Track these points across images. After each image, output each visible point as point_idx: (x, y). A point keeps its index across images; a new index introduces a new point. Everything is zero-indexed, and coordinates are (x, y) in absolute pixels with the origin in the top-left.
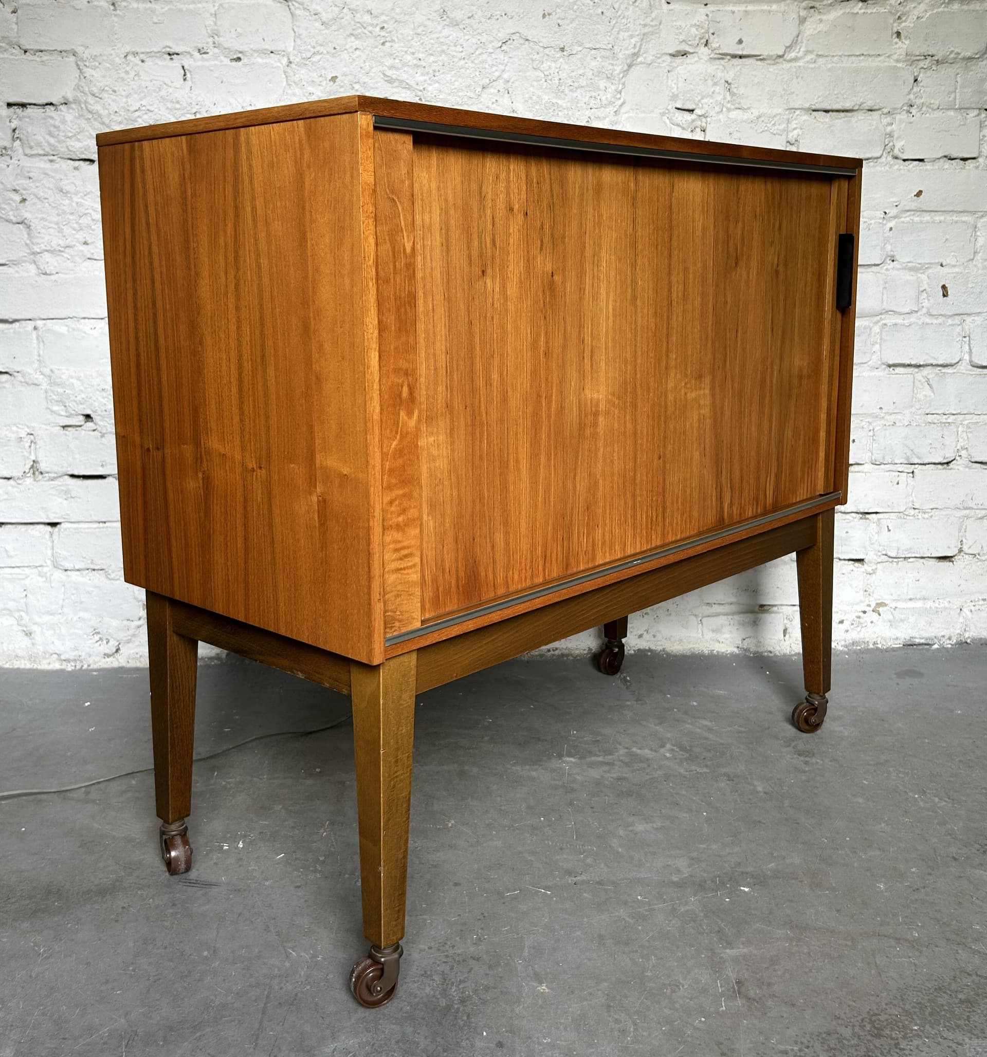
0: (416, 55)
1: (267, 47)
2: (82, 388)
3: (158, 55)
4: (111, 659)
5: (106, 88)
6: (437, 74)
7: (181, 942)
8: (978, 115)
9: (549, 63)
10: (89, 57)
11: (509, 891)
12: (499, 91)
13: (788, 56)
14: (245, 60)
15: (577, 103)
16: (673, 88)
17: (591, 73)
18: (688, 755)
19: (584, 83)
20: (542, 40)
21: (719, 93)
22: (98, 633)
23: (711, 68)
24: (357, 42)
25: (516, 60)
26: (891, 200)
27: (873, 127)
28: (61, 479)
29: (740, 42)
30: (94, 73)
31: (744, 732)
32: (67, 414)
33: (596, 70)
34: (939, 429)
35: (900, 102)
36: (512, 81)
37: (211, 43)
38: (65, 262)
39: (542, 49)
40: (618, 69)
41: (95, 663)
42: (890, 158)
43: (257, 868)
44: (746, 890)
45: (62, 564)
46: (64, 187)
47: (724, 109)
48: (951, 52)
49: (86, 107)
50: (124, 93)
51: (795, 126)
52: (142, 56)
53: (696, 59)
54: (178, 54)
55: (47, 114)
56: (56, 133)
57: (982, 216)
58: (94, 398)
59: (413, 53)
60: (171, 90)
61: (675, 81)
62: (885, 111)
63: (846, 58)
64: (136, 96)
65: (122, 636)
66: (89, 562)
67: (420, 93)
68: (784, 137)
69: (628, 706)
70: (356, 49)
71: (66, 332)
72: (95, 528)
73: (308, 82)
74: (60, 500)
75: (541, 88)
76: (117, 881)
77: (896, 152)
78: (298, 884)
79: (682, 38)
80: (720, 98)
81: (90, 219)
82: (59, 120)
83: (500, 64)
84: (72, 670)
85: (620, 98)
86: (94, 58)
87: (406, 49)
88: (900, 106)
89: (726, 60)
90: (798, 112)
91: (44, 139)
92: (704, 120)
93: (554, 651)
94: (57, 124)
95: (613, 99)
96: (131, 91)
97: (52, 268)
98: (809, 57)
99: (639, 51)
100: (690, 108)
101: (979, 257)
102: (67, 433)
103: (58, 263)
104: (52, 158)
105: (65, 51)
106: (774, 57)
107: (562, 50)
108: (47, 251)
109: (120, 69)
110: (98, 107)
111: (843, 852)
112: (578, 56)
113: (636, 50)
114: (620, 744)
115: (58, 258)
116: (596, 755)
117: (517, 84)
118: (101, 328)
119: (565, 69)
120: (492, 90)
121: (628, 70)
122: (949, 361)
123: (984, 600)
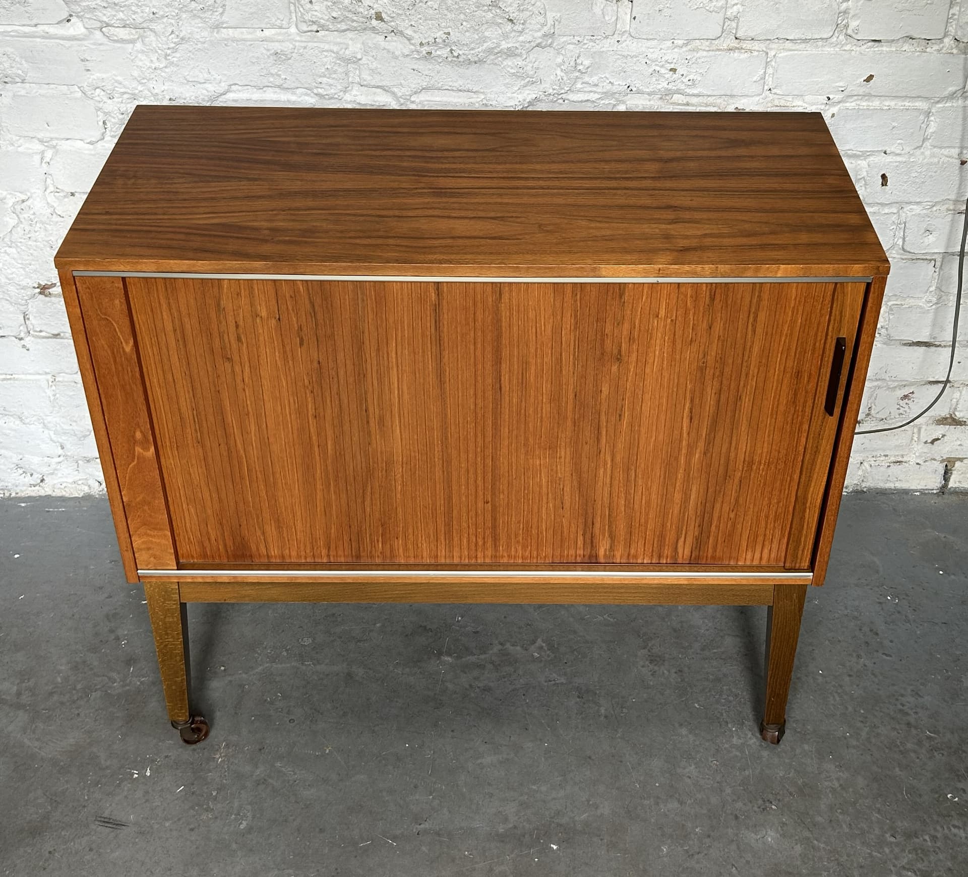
4: (37, 488)
18: (553, 656)
22: (21, 468)
26: (837, 84)
27: (826, 5)
41: (22, 491)
42: (842, 37)
57: (938, 102)
65: (45, 470)
68: (722, 14)
77: (849, 32)
101: (927, 144)
123: (886, 456)
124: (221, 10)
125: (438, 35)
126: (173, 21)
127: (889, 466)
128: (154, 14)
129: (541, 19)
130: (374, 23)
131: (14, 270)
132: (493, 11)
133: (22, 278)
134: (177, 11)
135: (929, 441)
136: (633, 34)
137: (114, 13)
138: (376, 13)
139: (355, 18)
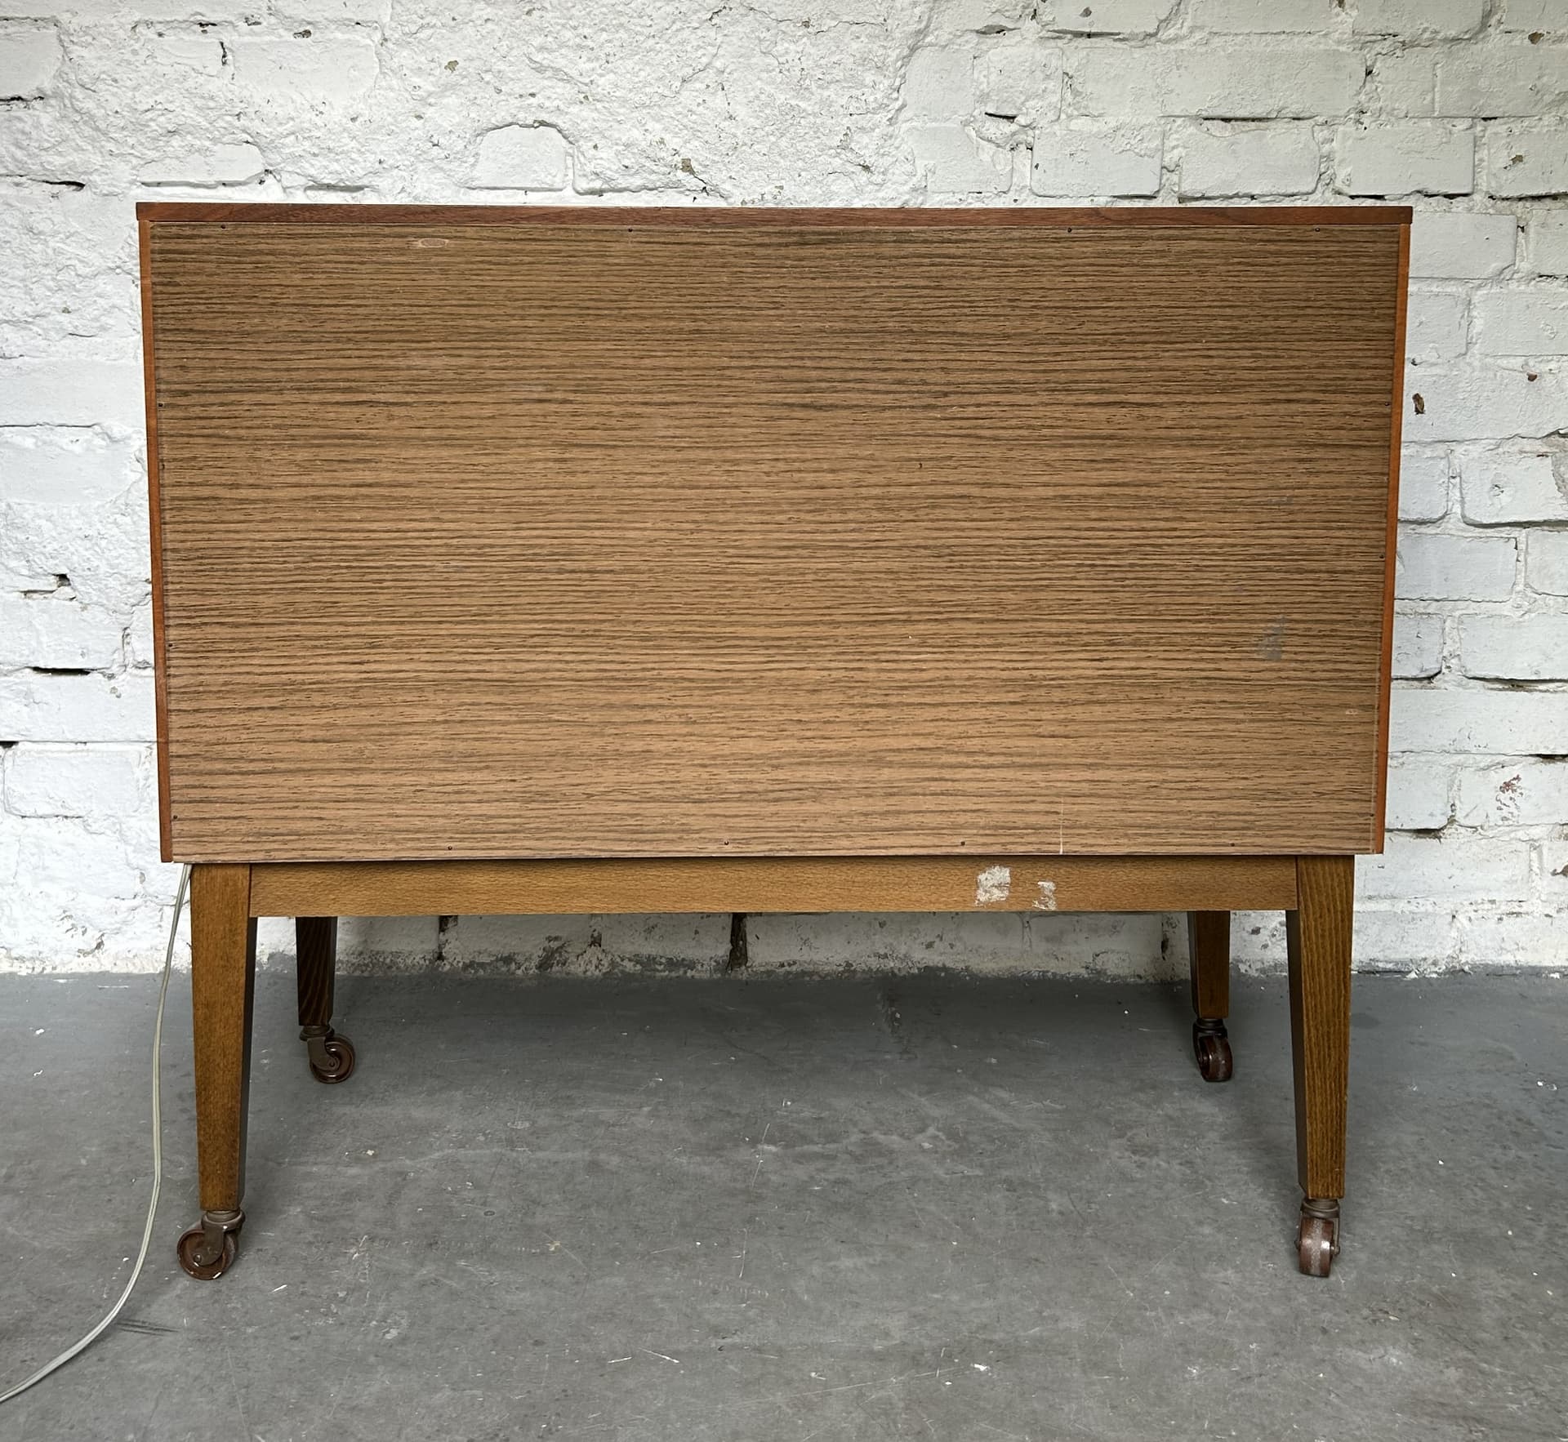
0: (580, 31)
1: (349, 15)
2: (54, 534)
3: (183, 25)
4: (90, 958)
5: (103, 76)
6: (611, 59)
7: (97, 1419)
8: (1471, 127)
9: (786, 45)
10: (78, 29)
11: (615, 1355)
12: (708, 86)
13: (1164, 35)
14: (316, 35)
15: (830, 106)
16: (981, 83)
17: (852, 59)
18: (957, 1146)
19: (841, 76)
20: (775, 9)
21: (1054, 92)
22: (71, 917)
23: (1041, 54)
24: (489, 10)
25: (734, 39)
27: (1301, 146)
28: (19, 674)
29: (1087, 12)
30: (84, 52)
31: (1058, 1111)
32: (31, 573)
33: (858, 55)
34: (1411, 623)
35: (1346, 105)
36: (728, 70)
37: (265, 9)
38: (32, 338)
39: (774, 23)
40: (894, 55)
41: (64, 964)
43: (239, 1306)
44: (982, 1368)
45: (17, 806)
46: (35, 225)
47: (1063, 116)
48: (1425, 30)
49: (72, 104)
50: (129, 83)
51: (1175, 143)
52: (160, 28)
53: (1018, 38)
54: (214, 25)
55: (12, 113)
56: (25, 143)
57: (1479, 287)
58: (72, 549)
59: (575, 28)
60: (201, 79)
61: (985, 73)
62: (1320, 120)
63: (1257, 37)
64: (147, 87)
65: (106, 922)
66: (59, 804)
67: (585, 88)
68: (1157, 160)
69: (885, 1060)
70: (487, 20)
71: (32, 447)
72: (70, 752)
73: (412, 70)
74: (16, 707)
75: (773, 83)
76: (23, 1319)
77: (1338, 184)
78: (296, 1334)
79: (995, 7)
80: (1055, 99)
81: (73, 273)
82: (30, 123)
83: (709, 44)
84: (29, 975)
85: (897, 99)
86: (86, 30)
87: (563, 21)
88: (1342, 113)
89: (1066, 41)
90: (1179, 121)
91: (8, 152)
92: (1030, 132)
93: (790, 965)
94: (27, 129)
95: (885, 101)
96: (141, 81)
97: (13, 348)
98: (1198, 36)
99: (927, 27)
100: (1010, 113)
101: (1476, 349)
102: (30, 602)
103: (24, 341)
104: (18, 179)
105: (43, 19)
106: (1141, 36)
107: (806, 24)
108: (7, 322)
109: (124, 47)
110: (89, 105)
111: (1153, 1314)
112: (831, 35)
113: (922, 26)
114: (855, 1124)
115: (23, 333)
116: (812, 1142)
117: (735, 75)
118: (86, 441)
119: (810, 54)
120: (698, 85)
121: (909, 56)
122: (1427, 516)
123: (1493, 902)
124: (472, 160)
125: (766, 190)
126: (404, 174)
127: (1501, 919)
128: (380, 162)
129: (908, 167)
130: (681, 175)
131: (122, 551)
132: (843, 156)
133: (131, 564)
134: (412, 159)
135: (1559, 870)
136: (1035, 190)
137: (325, 163)
138: (684, 161)
139: (655, 168)
